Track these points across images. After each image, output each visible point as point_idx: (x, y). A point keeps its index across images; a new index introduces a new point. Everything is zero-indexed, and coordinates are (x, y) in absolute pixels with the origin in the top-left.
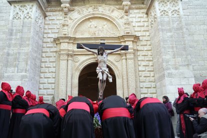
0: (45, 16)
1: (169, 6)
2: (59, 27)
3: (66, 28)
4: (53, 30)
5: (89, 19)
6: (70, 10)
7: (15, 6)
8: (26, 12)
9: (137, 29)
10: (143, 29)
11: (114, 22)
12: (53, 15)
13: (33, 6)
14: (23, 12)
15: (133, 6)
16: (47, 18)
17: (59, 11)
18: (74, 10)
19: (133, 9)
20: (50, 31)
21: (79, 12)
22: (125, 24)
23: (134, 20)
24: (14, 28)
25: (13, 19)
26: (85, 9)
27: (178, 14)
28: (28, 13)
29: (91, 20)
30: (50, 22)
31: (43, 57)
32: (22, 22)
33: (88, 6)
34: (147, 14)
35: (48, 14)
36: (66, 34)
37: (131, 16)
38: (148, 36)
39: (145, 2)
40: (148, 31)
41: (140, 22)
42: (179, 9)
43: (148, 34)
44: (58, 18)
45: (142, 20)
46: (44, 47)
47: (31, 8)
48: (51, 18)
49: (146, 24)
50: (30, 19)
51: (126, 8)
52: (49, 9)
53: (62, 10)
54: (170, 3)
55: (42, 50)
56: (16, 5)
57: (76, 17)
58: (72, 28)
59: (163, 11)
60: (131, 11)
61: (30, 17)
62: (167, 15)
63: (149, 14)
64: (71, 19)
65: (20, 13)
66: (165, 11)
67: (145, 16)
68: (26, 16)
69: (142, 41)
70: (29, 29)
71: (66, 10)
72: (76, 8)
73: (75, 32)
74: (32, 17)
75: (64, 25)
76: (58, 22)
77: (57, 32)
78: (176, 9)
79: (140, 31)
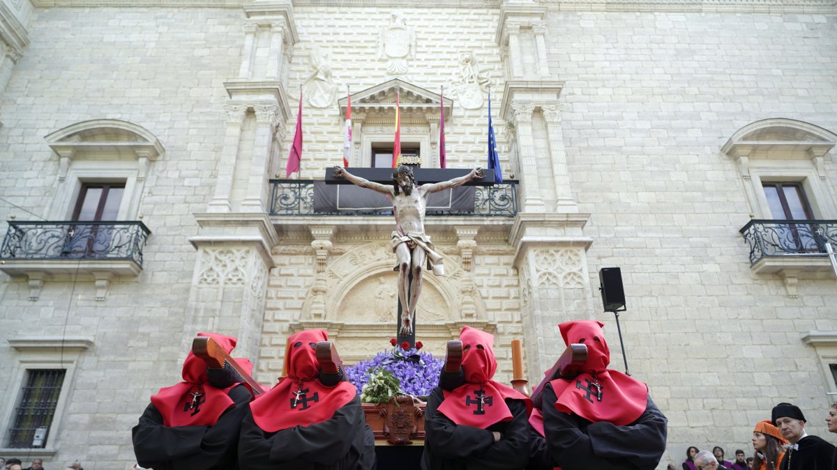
0: (271, 266)
1: (558, 263)
2: (303, 295)
3: (320, 298)
4: (288, 301)
5: (377, 276)
6: (331, 253)
7: (205, 252)
8: (231, 267)
9: (491, 304)
10: (506, 304)
11: (438, 287)
12: (291, 264)
13: (248, 252)
14: (225, 266)
15: (484, 248)
16: (275, 271)
17: (306, 254)
18: (341, 254)
19: (483, 254)
20: (280, 304)
21: (354, 260)
22: (463, 292)
23: (486, 281)
24: (202, 305)
25: (201, 283)
26: (367, 252)
27: (579, 283)
28: (236, 269)
29: (382, 279)
30: (282, 281)
31: (261, 371)
32: (221, 291)
33: (375, 243)
34: (516, 267)
35: (277, 260)
36: (319, 316)
37: (478, 270)
38: (518, 322)
39: (512, 241)
40: (518, 309)
41: (499, 286)
42: (581, 270)
43: (517, 317)
44: (301, 272)
45: (505, 282)
46: (265, 345)
47: (243, 258)
48: (283, 272)
49: (513, 292)
50: (239, 285)
51: (467, 254)
52: (281, 248)
53: (313, 253)
54: (562, 255)
55: (260, 352)
56: (209, 249)
57: (346, 272)
58: (336, 299)
59: (545, 274)
60: (478, 259)
61: (239, 280)
62: (554, 284)
63: (520, 270)
64: (333, 275)
65: (218, 269)
66: (550, 274)
67: (512, 272)
68: (230, 276)
69: (503, 334)
70: (237, 310)
71: (322, 254)
72: (348, 248)
73: (343, 308)
74: (246, 279)
75: (315, 292)
76: (300, 282)
77: (300, 306)
78: (575, 270)
79: (500, 310)
